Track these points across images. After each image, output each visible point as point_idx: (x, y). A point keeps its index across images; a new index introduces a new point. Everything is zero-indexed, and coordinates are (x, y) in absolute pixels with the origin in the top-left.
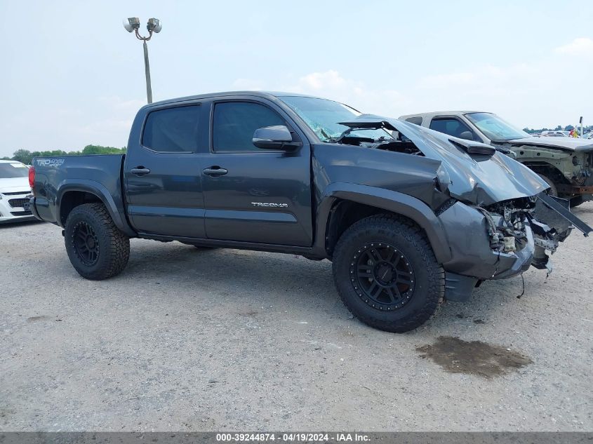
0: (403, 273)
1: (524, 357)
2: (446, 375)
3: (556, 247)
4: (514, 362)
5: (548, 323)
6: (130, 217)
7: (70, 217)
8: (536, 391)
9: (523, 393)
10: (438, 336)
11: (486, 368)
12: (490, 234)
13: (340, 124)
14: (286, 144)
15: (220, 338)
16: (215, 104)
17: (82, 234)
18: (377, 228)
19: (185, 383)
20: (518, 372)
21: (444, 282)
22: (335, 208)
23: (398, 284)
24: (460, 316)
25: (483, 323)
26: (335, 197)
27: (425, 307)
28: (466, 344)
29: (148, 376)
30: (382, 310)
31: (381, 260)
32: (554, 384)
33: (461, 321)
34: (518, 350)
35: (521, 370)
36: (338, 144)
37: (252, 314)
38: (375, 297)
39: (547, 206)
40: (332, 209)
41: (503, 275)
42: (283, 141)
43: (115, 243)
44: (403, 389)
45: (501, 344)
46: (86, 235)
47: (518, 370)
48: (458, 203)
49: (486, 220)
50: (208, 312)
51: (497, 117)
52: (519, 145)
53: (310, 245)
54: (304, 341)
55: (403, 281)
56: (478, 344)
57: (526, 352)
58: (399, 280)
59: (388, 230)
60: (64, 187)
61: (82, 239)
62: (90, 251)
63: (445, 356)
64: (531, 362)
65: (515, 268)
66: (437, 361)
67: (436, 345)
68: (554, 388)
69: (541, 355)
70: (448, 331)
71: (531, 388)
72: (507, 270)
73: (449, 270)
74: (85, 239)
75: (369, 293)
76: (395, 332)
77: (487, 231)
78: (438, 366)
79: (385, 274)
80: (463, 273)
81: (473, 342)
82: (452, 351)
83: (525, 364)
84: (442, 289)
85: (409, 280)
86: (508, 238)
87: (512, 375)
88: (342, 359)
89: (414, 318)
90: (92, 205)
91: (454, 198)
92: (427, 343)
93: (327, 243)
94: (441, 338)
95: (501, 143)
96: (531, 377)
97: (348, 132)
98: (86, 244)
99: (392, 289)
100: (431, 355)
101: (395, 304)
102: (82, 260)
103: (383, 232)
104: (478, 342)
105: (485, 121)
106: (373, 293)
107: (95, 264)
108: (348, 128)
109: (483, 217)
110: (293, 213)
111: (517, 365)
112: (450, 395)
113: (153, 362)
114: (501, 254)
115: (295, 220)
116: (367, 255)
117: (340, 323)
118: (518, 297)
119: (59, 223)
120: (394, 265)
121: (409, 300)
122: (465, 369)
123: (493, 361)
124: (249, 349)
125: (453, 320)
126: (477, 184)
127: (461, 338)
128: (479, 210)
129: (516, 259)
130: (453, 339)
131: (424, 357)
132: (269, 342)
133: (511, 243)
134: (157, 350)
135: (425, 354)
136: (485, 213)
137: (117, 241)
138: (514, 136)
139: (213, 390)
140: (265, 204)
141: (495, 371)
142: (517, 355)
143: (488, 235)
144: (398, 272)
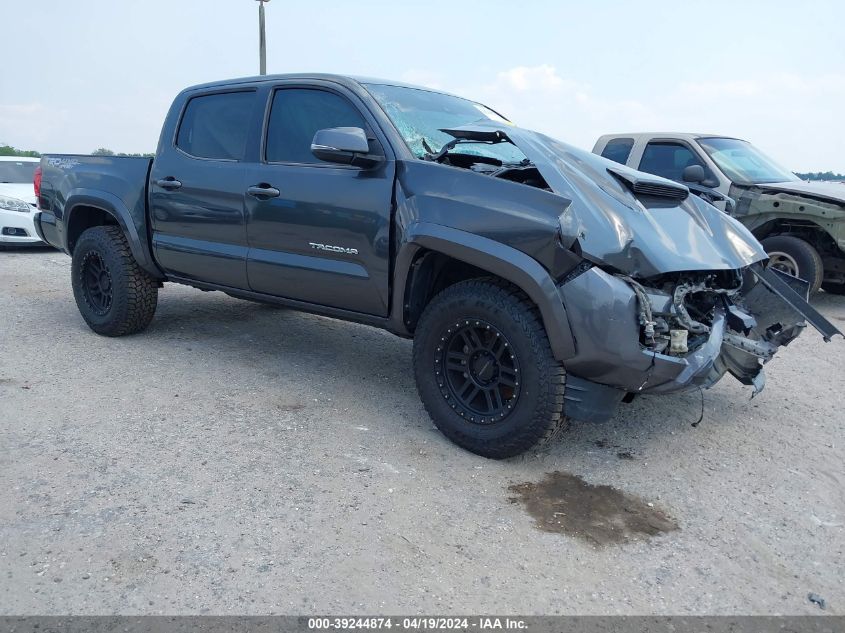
0: (507, 370)
1: (670, 520)
2: (534, 534)
3: (771, 354)
4: (649, 524)
5: (732, 469)
6: (154, 249)
7: (78, 244)
8: (663, 575)
9: (640, 576)
10: (552, 471)
11: (602, 531)
12: (642, 323)
13: (443, 131)
14: (358, 155)
15: (231, 438)
16: (276, 90)
17: (95, 270)
18: (475, 298)
19: (145, 500)
20: (648, 542)
21: (562, 388)
22: (419, 262)
23: (501, 385)
24: (600, 445)
25: (631, 458)
26: (418, 245)
27: (531, 424)
28: (590, 488)
29: (100, 482)
30: (473, 422)
31: (480, 347)
32: (697, 569)
33: (598, 451)
34: (664, 507)
35: (654, 540)
36: (435, 163)
37: (296, 408)
38: (467, 402)
39: (768, 288)
40: (414, 261)
41: (662, 388)
42: (354, 152)
43: (135, 286)
44: (459, 547)
45: (642, 495)
46: (100, 271)
47: (651, 538)
48: (595, 270)
49: (637, 300)
50: (235, 399)
51: (752, 147)
52: (775, 191)
53: (386, 314)
54: (348, 455)
55: (507, 382)
56: (608, 491)
57: (676, 510)
58: (501, 379)
59: (489, 301)
60: (74, 199)
61: (93, 275)
62: (103, 294)
63: (548, 503)
64: (677, 528)
65: (682, 379)
66: (533, 509)
67: (542, 485)
68: (694, 575)
69: (699, 519)
70: (569, 466)
71: (656, 570)
72: (670, 381)
73: (573, 372)
74: (98, 277)
75: (459, 394)
76: (489, 457)
77: (637, 318)
78: (530, 518)
79: (485, 367)
80: (596, 379)
81: (601, 488)
82: (562, 496)
83: (666, 531)
84: (560, 400)
85: (514, 381)
86: (677, 332)
87: (637, 545)
88: (391, 490)
89: (516, 439)
90: (109, 228)
91: (587, 261)
92: (530, 480)
93: (406, 314)
94: (556, 474)
95: (747, 188)
96: (665, 552)
97: (451, 145)
98: (98, 284)
99: (492, 393)
100: (525, 500)
101: (492, 416)
102: (91, 305)
103: (483, 304)
104: (609, 488)
105: (729, 152)
106: (465, 395)
107: (107, 313)
108: (452, 139)
109: (631, 294)
110: (363, 264)
111: (653, 531)
112: (526, 566)
113: (119, 463)
114: (658, 356)
115: (366, 275)
116: (460, 337)
117: (414, 434)
118: (694, 425)
119: (66, 250)
120: (498, 356)
121: (511, 411)
122: (568, 529)
123: (618, 521)
124: (263, 459)
125: (586, 449)
126: (632, 241)
127: (585, 479)
128: (630, 284)
129: (685, 365)
130: (572, 478)
131: (514, 501)
132: (298, 453)
133: (680, 339)
134: (135, 445)
135: (518, 495)
136: (637, 289)
137: (138, 283)
138: (773, 177)
139: (181, 513)
140: (327, 248)
141: (615, 536)
142: (659, 515)
143: (638, 324)
144: (503, 368)
